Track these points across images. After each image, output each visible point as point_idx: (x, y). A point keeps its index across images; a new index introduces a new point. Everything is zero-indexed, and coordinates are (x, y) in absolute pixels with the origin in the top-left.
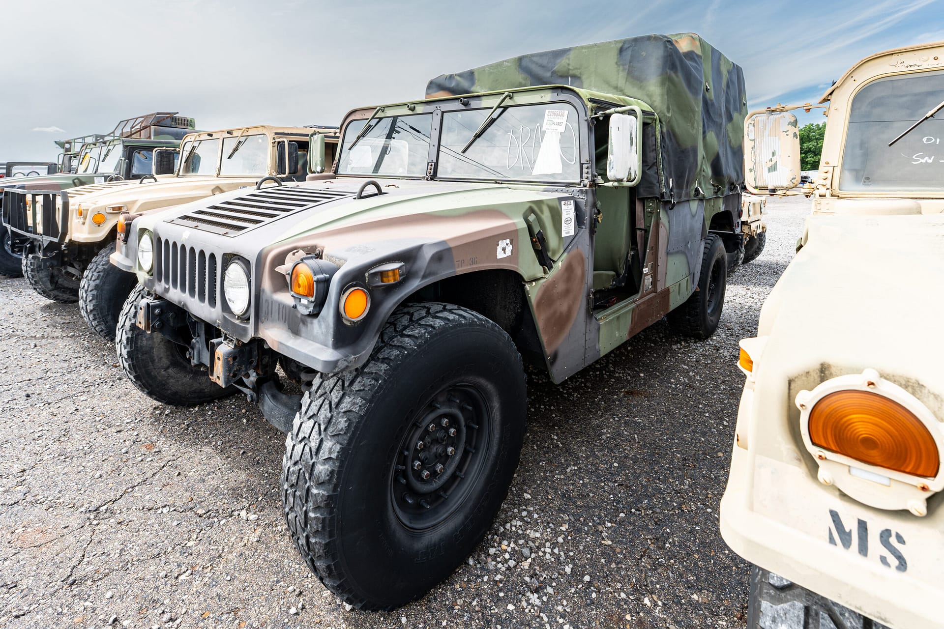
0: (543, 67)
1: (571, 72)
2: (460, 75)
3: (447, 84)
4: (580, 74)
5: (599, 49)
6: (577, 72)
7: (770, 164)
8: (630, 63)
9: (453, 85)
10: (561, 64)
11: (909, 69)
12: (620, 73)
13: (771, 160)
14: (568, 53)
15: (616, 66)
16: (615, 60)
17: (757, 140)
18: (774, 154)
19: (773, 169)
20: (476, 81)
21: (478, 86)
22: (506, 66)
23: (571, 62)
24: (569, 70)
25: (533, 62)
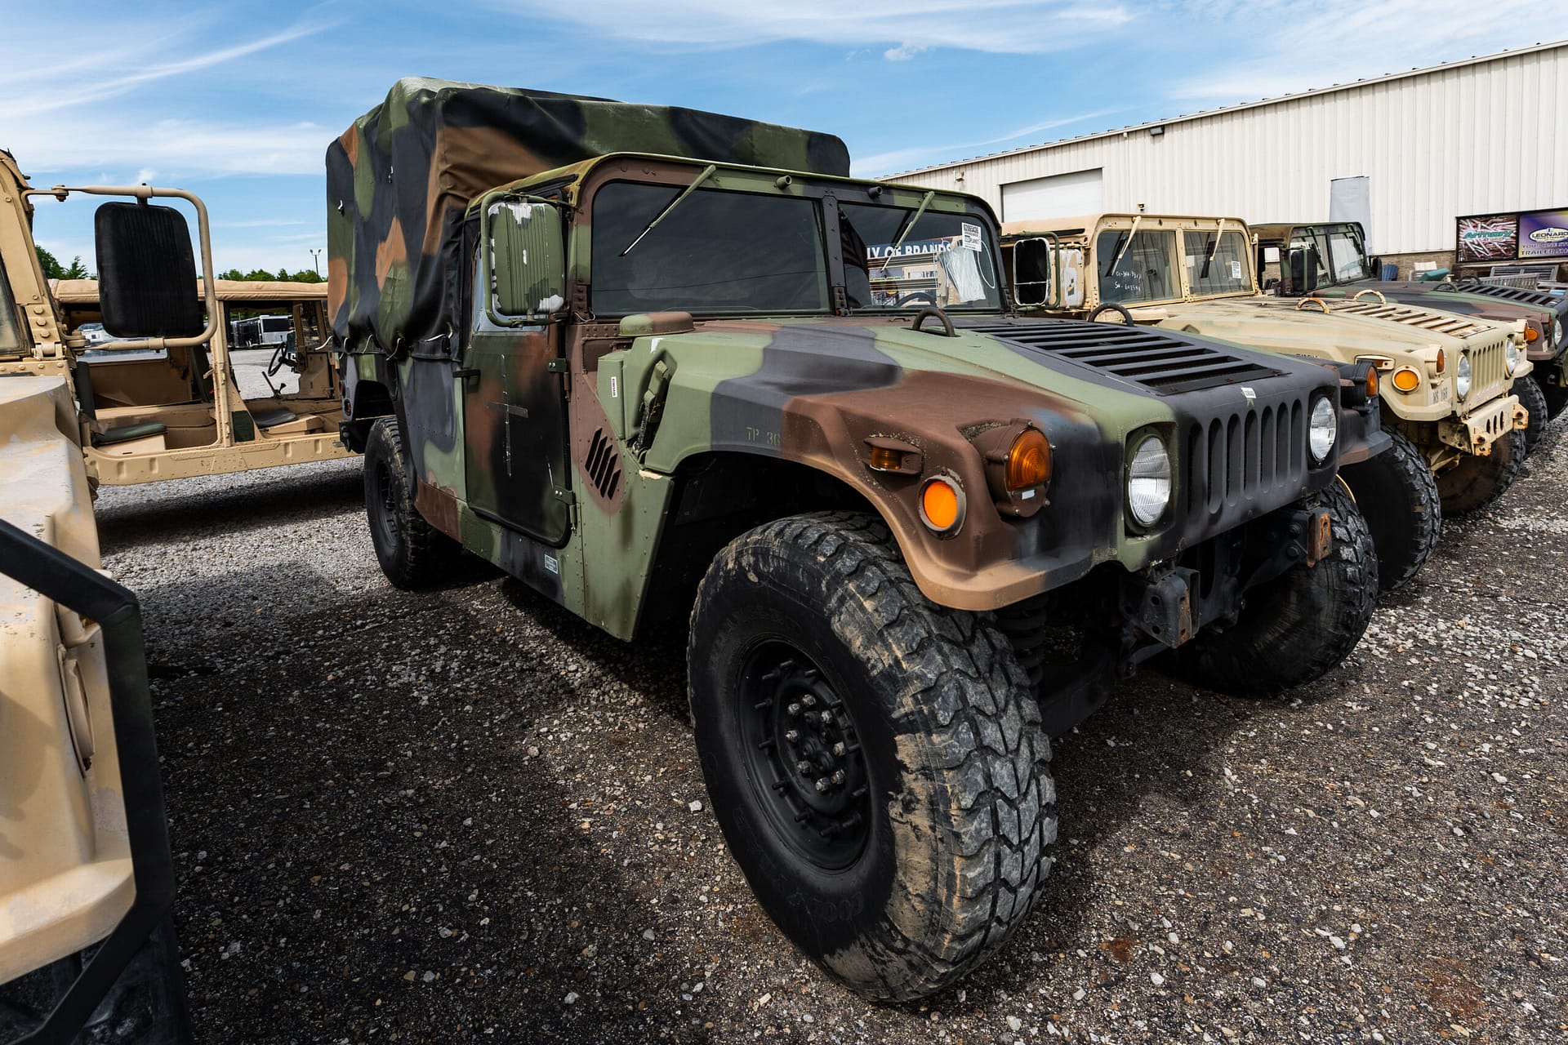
3: (514, 115)
7: (1070, 289)
13: (1071, 286)
14: (749, 127)
18: (1072, 281)
19: (1071, 292)
20: (588, 128)
21: (593, 139)
22: (650, 117)
23: (755, 143)
24: (753, 154)
25: (698, 124)
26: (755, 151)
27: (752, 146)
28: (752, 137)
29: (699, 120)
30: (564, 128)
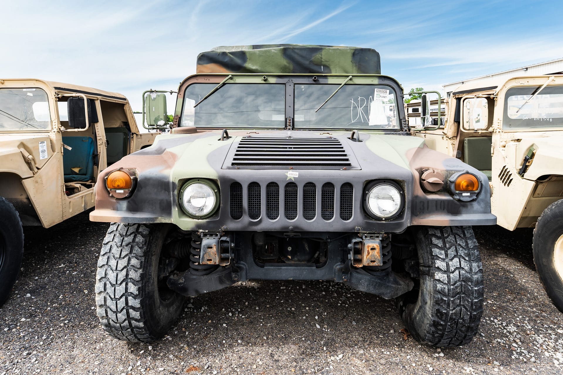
0: (302, 56)
1: (323, 63)
2: (232, 53)
3: (221, 59)
4: (329, 64)
5: (341, 52)
6: (327, 64)
7: (477, 120)
8: (359, 62)
9: (226, 60)
10: (317, 56)
11: (521, 85)
12: (354, 67)
13: (477, 118)
14: (320, 51)
15: (351, 63)
16: (351, 60)
17: (471, 109)
18: (479, 115)
19: (478, 121)
20: (248, 60)
21: (249, 63)
22: (274, 53)
23: (323, 57)
24: (322, 61)
25: (295, 53)
26: (323, 60)
27: (321, 58)
28: (321, 55)
29: (296, 51)
30: (238, 61)
